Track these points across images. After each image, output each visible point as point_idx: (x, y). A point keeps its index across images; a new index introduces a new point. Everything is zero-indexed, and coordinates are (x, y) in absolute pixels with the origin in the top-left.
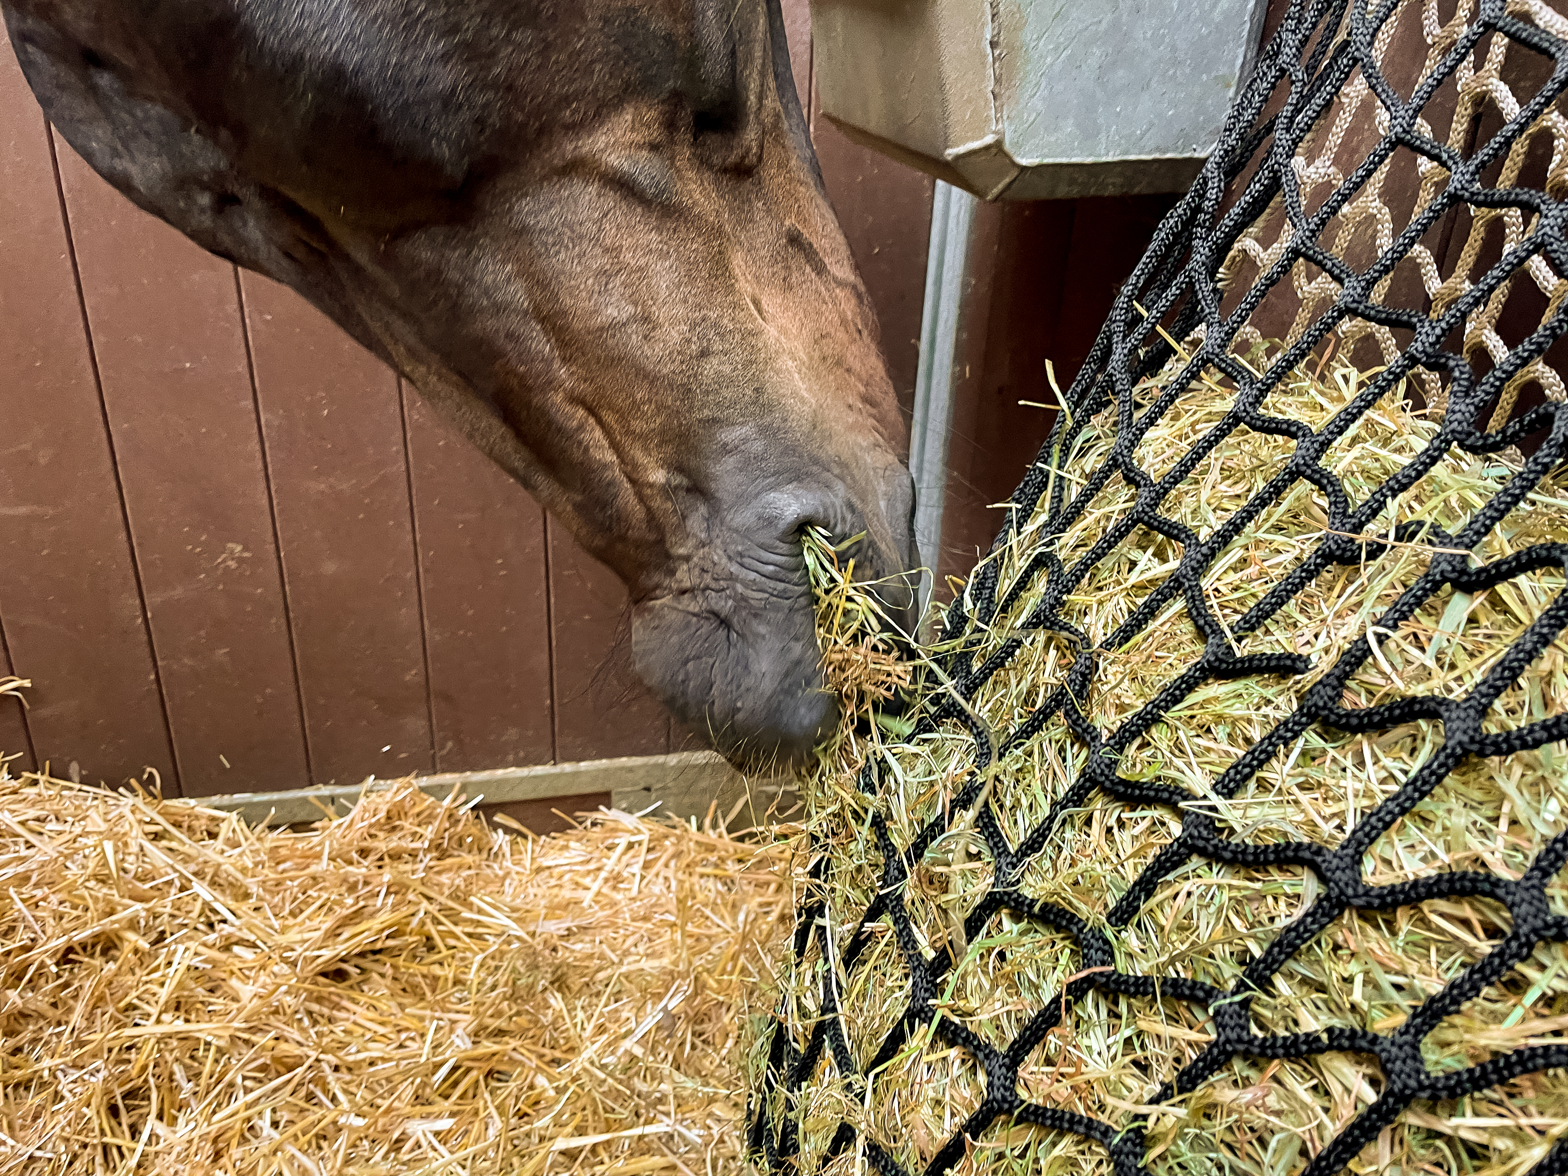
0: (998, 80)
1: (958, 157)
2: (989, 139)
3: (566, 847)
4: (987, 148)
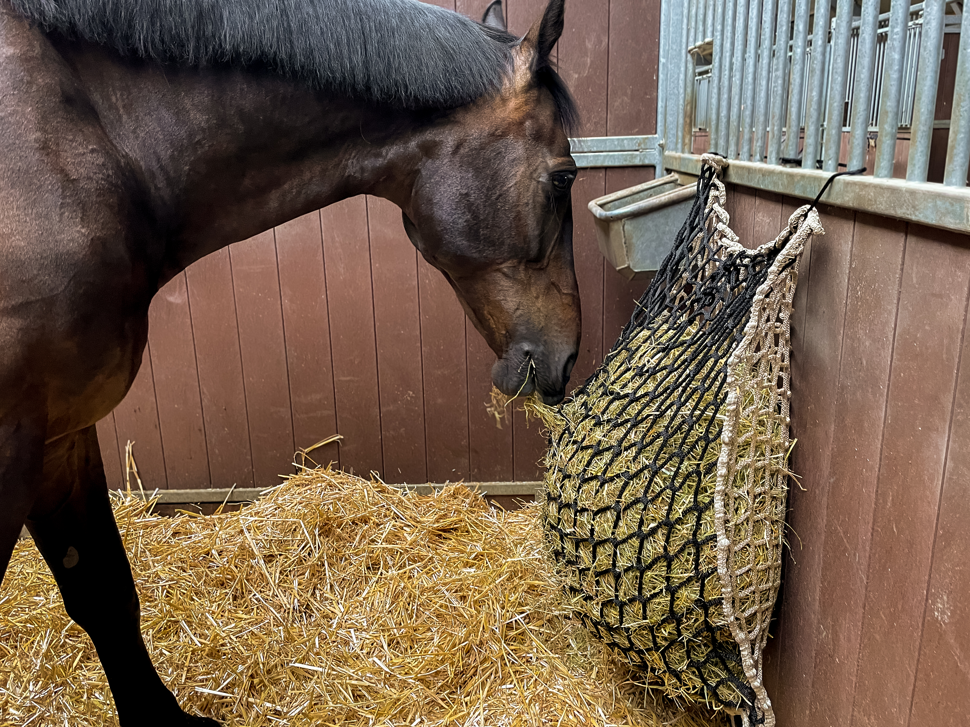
0: (627, 252)
1: (620, 270)
2: (626, 265)
3: (517, 516)
4: (626, 268)
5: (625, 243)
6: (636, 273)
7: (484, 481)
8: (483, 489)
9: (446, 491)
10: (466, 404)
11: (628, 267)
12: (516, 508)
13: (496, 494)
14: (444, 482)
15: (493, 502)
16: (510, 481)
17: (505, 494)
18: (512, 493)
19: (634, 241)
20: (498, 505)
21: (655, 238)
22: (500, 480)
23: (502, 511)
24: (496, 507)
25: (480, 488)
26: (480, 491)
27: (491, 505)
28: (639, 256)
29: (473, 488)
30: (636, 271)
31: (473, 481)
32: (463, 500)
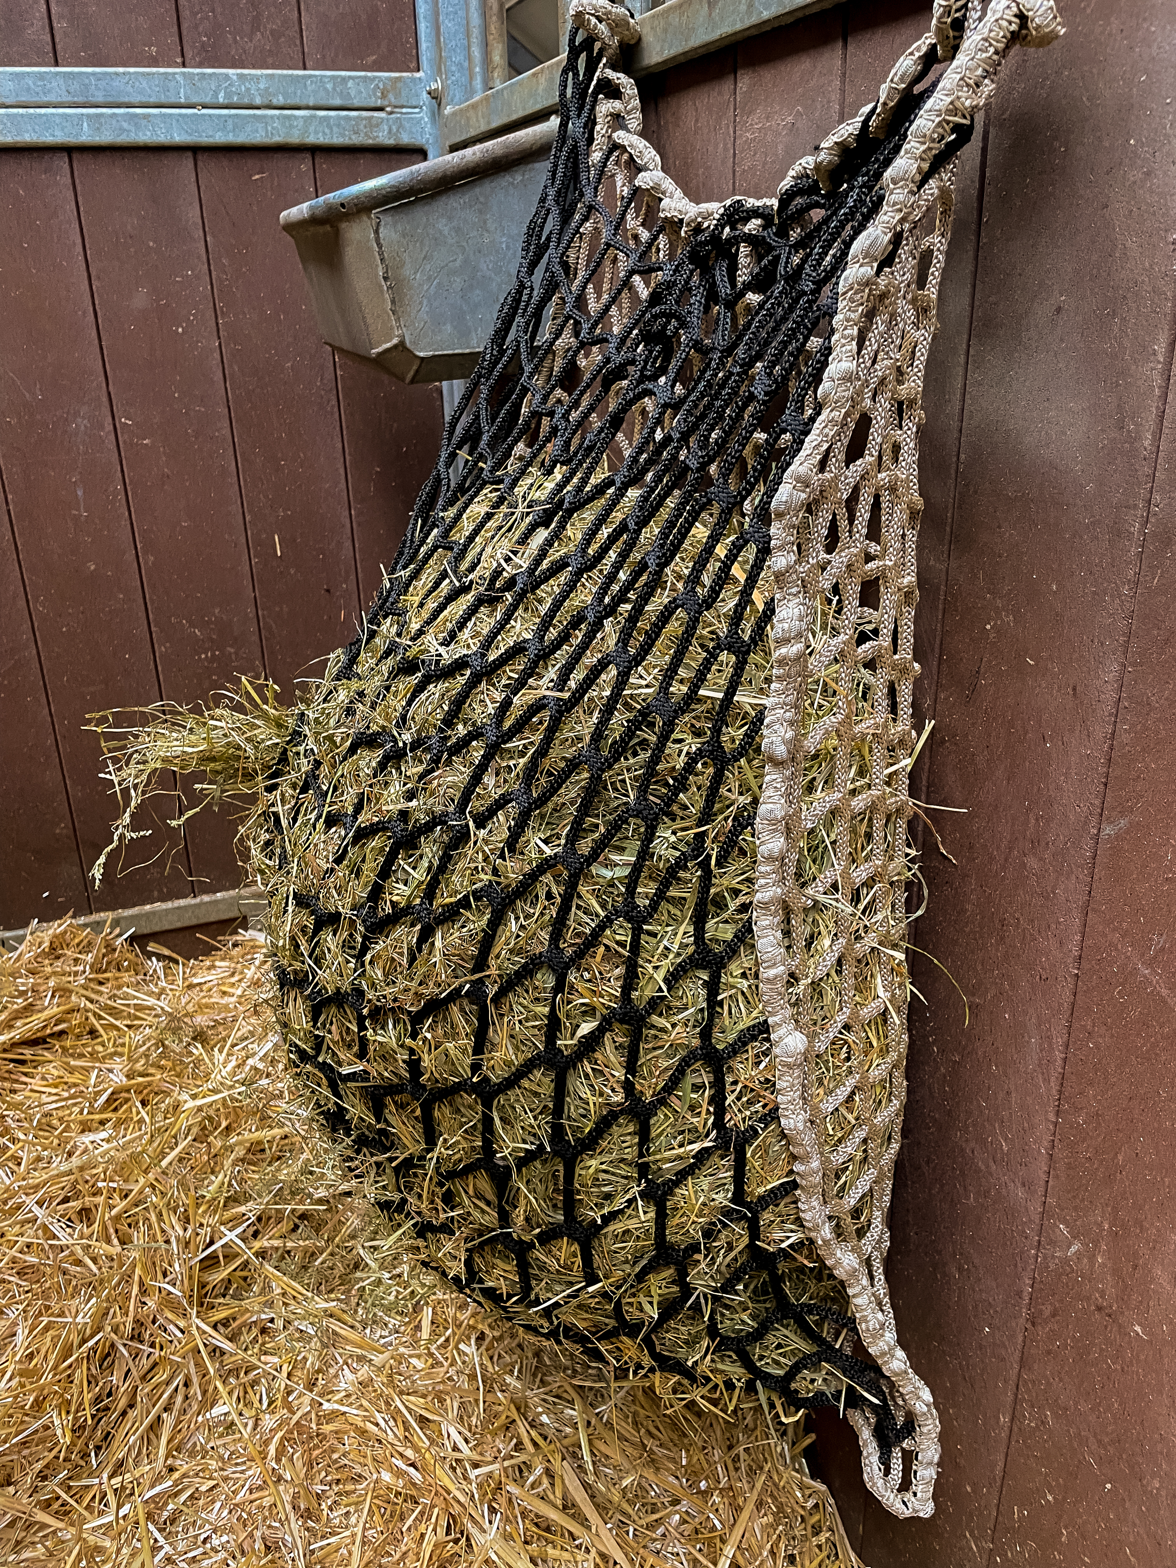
0: (393, 302)
1: (380, 354)
2: (395, 341)
3: (213, 967)
4: (395, 347)
5: (386, 279)
6: (422, 359)
7: (124, 907)
8: (123, 924)
9: (32, 944)
10: (50, 741)
11: (402, 343)
12: (208, 950)
13: (157, 929)
14: (26, 925)
15: (151, 947)
16: (186, 897)
17: (179, 925)
18: (194, 922)
19: (407, 271)
20: (166, 952)
21: (458, 263)
22: (163, 900)
23: (177, 962)
24: (160, 958)
25: (116, 923)
26: (117, 931)
27: (149, 955)
28: (423, 315)
29: (97, 926)
30: (422, 354)
31: (98, 910)
32: (76, 960)
